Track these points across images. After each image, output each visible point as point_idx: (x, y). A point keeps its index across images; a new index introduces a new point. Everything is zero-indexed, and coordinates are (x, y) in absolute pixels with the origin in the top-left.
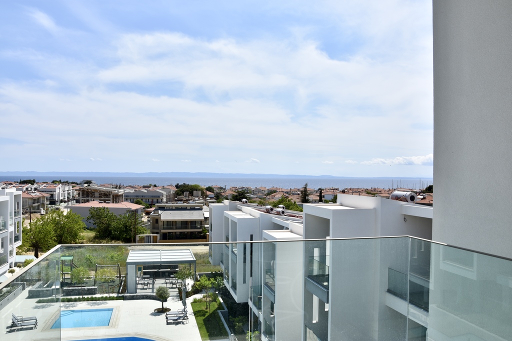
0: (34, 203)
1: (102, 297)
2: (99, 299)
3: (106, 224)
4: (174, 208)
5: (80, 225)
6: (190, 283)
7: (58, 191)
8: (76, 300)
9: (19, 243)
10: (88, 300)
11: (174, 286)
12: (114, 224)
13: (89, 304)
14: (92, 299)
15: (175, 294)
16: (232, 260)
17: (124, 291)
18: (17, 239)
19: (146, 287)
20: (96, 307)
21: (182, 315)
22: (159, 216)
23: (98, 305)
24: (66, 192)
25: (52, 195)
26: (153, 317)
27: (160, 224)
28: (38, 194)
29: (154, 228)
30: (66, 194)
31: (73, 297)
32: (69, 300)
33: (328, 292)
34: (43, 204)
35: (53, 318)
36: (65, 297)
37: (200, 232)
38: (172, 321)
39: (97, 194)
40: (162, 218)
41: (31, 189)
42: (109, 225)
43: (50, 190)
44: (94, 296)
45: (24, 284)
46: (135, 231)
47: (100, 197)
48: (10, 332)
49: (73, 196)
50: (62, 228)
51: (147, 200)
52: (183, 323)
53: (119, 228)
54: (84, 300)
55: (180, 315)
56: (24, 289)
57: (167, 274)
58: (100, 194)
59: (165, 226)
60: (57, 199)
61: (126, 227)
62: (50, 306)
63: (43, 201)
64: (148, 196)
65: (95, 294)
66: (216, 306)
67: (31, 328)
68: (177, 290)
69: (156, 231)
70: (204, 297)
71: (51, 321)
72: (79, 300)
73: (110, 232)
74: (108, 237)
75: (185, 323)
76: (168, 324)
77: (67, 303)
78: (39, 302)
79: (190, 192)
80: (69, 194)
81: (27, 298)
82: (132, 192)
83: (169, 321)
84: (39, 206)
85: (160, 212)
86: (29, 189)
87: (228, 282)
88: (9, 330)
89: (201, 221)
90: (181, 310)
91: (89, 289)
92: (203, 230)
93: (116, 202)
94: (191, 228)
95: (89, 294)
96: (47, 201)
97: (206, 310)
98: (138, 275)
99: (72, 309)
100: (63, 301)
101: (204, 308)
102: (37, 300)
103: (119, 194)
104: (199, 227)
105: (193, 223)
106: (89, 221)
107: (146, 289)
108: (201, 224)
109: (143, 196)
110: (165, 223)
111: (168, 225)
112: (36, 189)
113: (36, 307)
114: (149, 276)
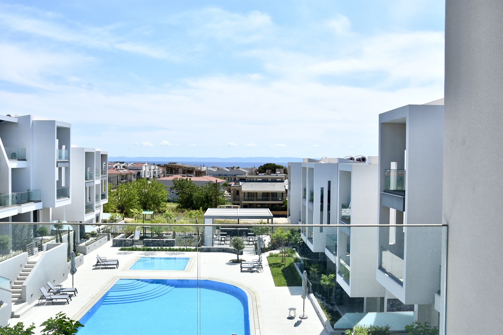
0: (122, 180)
1: (180, 249)
2: (176, 250)
3: (188, 194)
4: (255, 180)
5: (162, 193)
6: (267, 239)
7: (144, 168)
8: (155, 250)
9: (106, 201)
10: (166, 250)
11: (251, 243)
12: (195, 194)
13: (167, 254)
14: (170, 250)
15: (252, 249)
16: (309, 209)
17: (201, 245)
18: (103, 197)
19: (223, 243)
20: (174, 256)
21: (257, 265)
22: (240, 188)
23: (176, 254)
24: (152, 171)
25: (139, 174)
26: (229, 265)
27: (241, 195)
28: (126, 171)
29: (235, 200)
30: (152, 173)
31: (152, 248)
32: (149, 250)
33: (404, 199)
34: (131, 181)
35: (132, 262)
36: (145, 247)
37: (281, 205)
38: (246, 269)
39: (180, 170)
40: (243, 189)
41: (120, 167)
42: (191, 196)
43: (137, 168)
44: (172, 248)
45: (109, 235)
46: (216, 201)
47: (183, 173)
48: (95, 269)
49: (158, 175)
50: (146, 195)
51: (230, 179)
52: (258, 272)
53: (200, 198)
54: (162, 250)
55: (255, 265)
56: (109, 239)
57: (244, 233)
58: (183, 171)
59: (246, 198)
60: (143, 177)
61: (207, 197)
62: (131, 253)
63: (131, 178)
64: (231, 175)
65: (173, 246)
66: (292, 260)
67: (114, 268)
68: (254, 246)
69: (236, 202)
70: (280, 253)
71: (130, 264)
72: (158, 250)
73: (192, 202)
74: (190, 207)
75: (260, 271)
76: (242, 271)
77: (147, 252)
78: (121, 250)
79: (272, 170)
80: (154, 173)
81: (111, 247)
82: (215, 170)
83: (243, 269)
84: (127, 182)
85: (241, 183)
86: (119, 167)
87: (305, 235)
88: (94, 267)
89: (282, 193)
90: (256, 261)
91: (167, 241)
92: (284, 202)
93: (199, 176)
94: (272, 200)
95: (168, 246)
96: (134, 178)
97: (282, 263)
98: (217, 233)
99: (151, 256)
100: (143, 250)
101: (279, 261)
102: (120, 248)
103: (202, 170)
104: (280, 199)
105: (274, 195)
106: (172, 191)
107: (223, 244)
108: (282, 196)
109: (225, 175)
110: (246, 195)
111: (248, 196)
112: (124, 167)
113: (119, 253)
114: (226, 233)
